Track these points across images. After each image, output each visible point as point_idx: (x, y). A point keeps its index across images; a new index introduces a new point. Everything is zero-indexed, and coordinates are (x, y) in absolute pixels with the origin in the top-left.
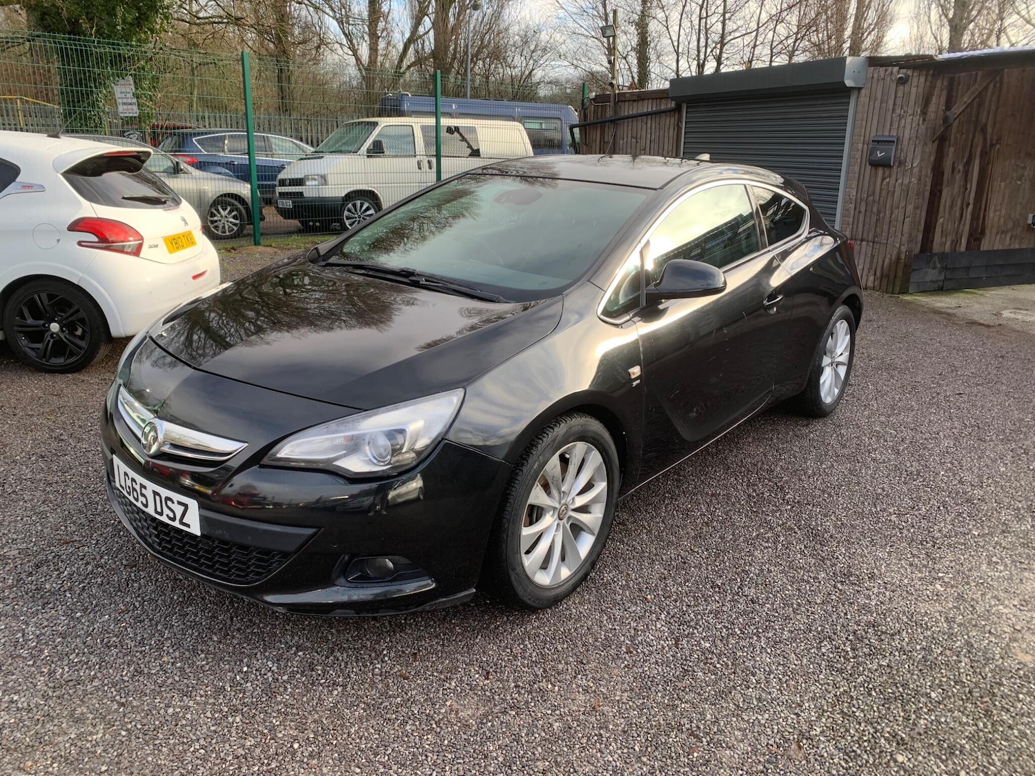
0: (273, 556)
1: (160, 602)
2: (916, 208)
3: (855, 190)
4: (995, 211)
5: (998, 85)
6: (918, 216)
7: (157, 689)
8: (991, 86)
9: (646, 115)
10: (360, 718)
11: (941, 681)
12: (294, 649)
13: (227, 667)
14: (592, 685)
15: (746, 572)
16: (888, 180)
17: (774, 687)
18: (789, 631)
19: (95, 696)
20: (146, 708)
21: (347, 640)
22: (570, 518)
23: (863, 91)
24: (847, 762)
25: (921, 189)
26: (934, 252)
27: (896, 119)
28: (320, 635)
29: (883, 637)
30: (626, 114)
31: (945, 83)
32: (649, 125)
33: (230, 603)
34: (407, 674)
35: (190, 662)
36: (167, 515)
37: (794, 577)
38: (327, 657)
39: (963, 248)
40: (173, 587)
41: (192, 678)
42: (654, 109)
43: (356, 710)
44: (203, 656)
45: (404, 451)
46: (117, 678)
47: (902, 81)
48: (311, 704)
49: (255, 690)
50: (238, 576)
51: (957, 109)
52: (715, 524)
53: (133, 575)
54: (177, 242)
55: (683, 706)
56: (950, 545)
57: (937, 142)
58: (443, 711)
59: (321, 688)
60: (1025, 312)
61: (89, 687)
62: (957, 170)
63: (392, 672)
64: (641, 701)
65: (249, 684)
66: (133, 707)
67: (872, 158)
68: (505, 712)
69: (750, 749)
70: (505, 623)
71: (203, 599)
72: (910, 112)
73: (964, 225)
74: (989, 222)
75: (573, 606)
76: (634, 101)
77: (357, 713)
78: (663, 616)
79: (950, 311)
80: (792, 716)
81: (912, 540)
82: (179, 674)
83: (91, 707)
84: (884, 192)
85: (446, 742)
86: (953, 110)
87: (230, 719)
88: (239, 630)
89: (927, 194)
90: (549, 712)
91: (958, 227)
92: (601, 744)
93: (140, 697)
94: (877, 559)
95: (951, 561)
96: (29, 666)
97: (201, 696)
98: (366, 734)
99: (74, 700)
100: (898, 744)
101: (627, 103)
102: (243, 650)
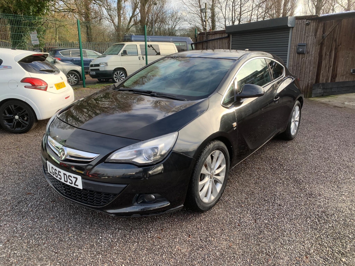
0: (110, 196)
1: (66, 214)
2: (314, 68)
3: (292, 62)
4: (340, 68)
5: (340, 25)
6: (314, 71)
7: (69, 246)
8: (338, 26)
9: (218, 39)
10: (146, 254)
11: (352, 231)
12: (118, 229)
13: (94, 237)
14: (228, 238)
15: (275, 195)
16: (303, 58)
17: (293, 236)
18: (294, 215)
19: (45, 250)
20: (65, 254)
21: (137, 225)
22: (214, 178)
23: (294, 28)
24: (325, 262)
25: (315, 61)
26: (320, 83)
27: (306, 37)
28: (126, 224)
29: (328, 216)
30: (211, 39)
31: (322, 25)
32: (219, 43)
33: (92, 213)
34: (160, 237)
35: (80, 236)
36: (69, 182)
37: (292, 196)
38: (130, 232)
39: (329, 81)
40: (70, 209)
41: (81, 242)
42: (220, 37)
43: (143, 251)
44: (84, 233)
45: (158, 155)
46: (53, 243)
47: (308, 24)
48: (127, 250)
49: (105, 245)
50: (97, 203)
51: (327, 33)
52: (261, 178)
53: (54, 204)
54: (59, 86)
55: (262, 244)
56: (344, 183)
57: (320, 46)
58: (175, 250)
59: (129, 243)
60: (353, 102)
61: (43, 247)
62: (327, 55)
63: (155, 236)
64: (247, 243)
65: (103, 243)
66: (60, 254)
67: (298, 51)
68: (198, 250)
69: (289, 259)
70: (193, 217)
71: (82, 212)
72: (311, 35)
73: (330, 73)
74: (338, 72)
75: (216, 210)
76: (213, 34)
77: (144, 252)
78: (249, 212)
79: (327, 103)
80: (302, 246)
81: (331, 181)
82: (76, 240)
83: (45, 254)
84: (302, 63)
85: (178, 262)
86: (325, 34)
87: (98, 257)
88: (96, 223)
89: (317, 63)
90: (214, 249)
91: (328, 74)
92: (235, 260)
93: (63, 250)
94: (320, 189)
95: (346, 188)
96: (20, 240)
97: (85, 248)
98: (149, 260)
99: (38, 252)
100: (342, 255)
101: (211, 35)
102: (99, 231)
